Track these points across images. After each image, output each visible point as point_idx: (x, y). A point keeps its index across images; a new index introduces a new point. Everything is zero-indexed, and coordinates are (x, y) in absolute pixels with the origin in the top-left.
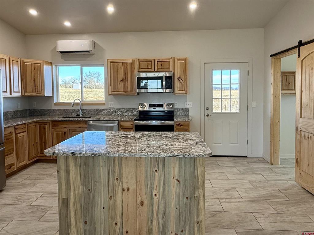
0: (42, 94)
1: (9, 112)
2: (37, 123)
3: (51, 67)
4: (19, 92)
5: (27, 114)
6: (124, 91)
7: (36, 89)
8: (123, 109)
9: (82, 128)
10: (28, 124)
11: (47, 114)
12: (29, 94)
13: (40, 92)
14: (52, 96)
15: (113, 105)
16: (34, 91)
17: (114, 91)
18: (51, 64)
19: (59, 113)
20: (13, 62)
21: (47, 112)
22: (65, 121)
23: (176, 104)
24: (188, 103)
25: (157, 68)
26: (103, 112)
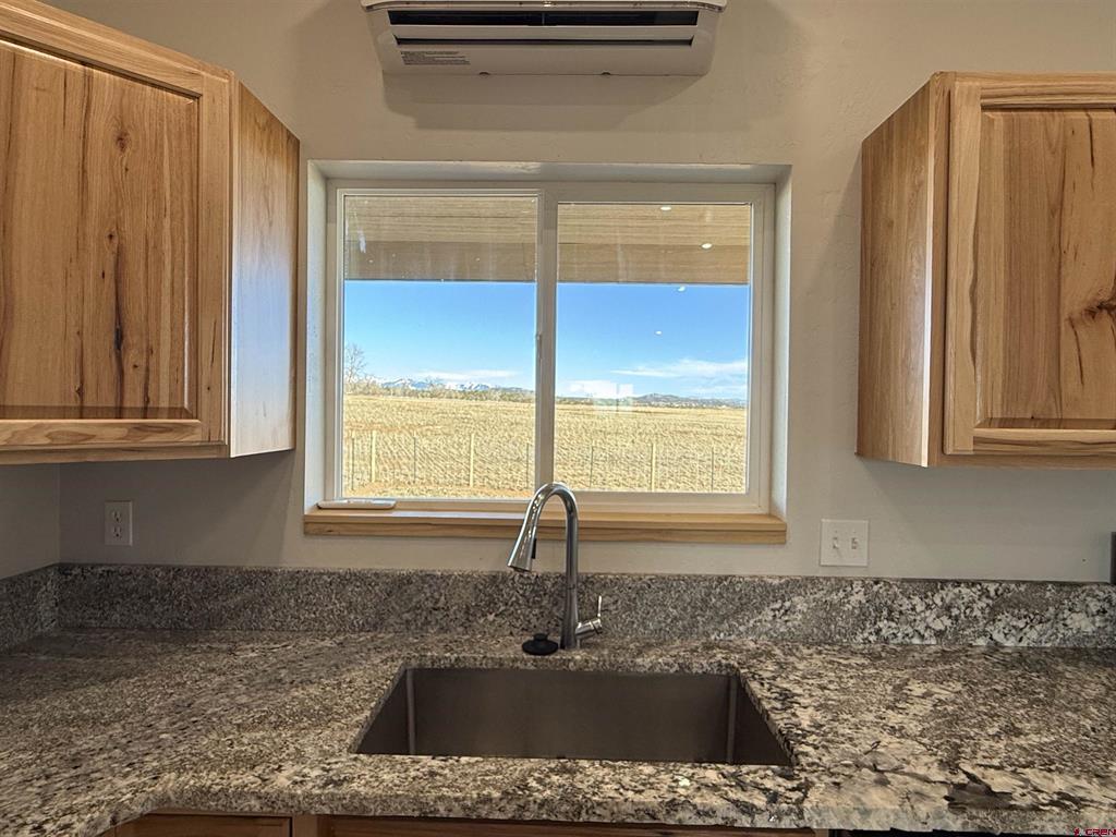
0: (196, 437)
7: (133, 379)
8: (971, 584)
11: (236, 613)
13: (174, 412)
15: (863, 544)
16: (109, 401)
18: (294, 149)
19: (351, 607)
26: (768, 614)
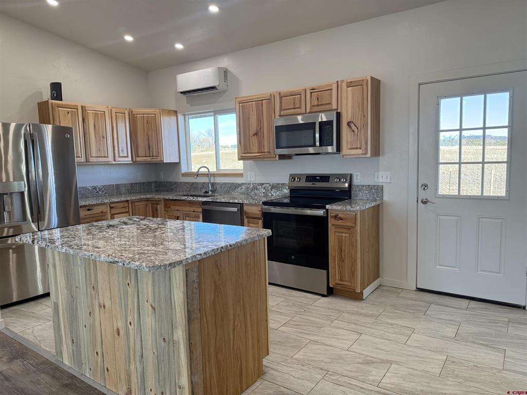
0: (159, 160)
1: (122, 184)
2: (150, 202)
3: (175, 118)
4: (127, 157)
5: (152, 188)
6: (258, 153)
7: (151, 152)
8: (268, 184)
9: (197, 212)
10: (133, 202)
12: (142, 160)
14: (178, 161)
15: (254, 177)
16: (148, 155)
17: (245, 153)
18: (176, 112)
20: (116, 115)
21: (174, 186)
22: (176, 200)
23: (357, 175)
24: (381, 173)
25: (309, 105)
26: (239, 189)
